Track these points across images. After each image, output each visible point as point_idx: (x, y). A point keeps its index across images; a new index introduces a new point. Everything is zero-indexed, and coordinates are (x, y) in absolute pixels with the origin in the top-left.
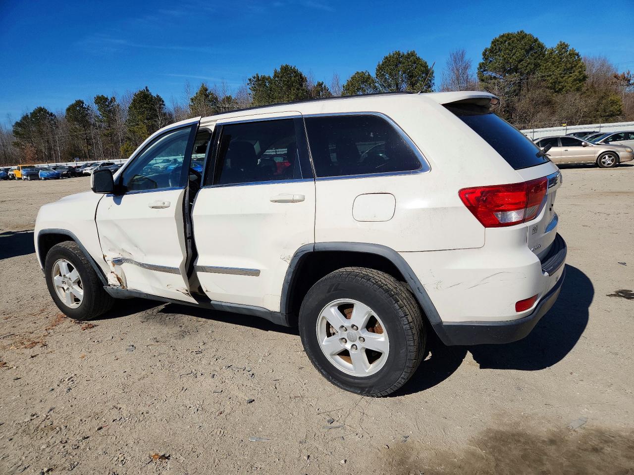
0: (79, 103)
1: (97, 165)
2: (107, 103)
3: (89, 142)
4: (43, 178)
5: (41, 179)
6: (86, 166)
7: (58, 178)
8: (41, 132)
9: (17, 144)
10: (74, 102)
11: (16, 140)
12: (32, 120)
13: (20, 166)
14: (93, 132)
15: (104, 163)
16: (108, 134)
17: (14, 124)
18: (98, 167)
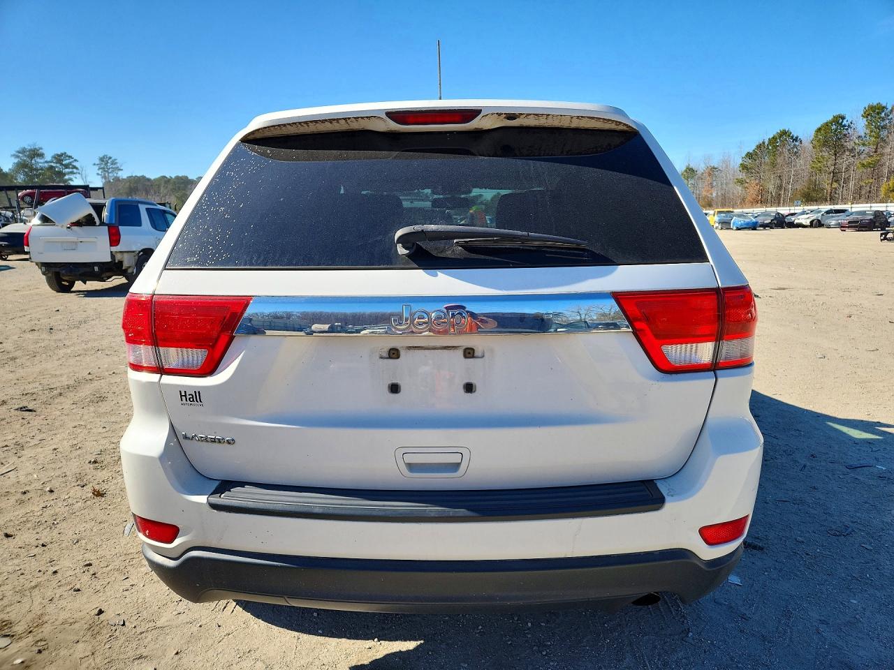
0: (838, 120)
1: (820, 212)
2: (883, 115)
3: (835, 176)
4: (735, 228)
5: (732, 229)
6: (804, 213)
7: (754, 229)
8: (774, 165)
9: (741, 182)
10: (830, 118)
11: (742, 176)
12: (768, 148)
13: (716, 210)
14: (845, 161)
15: (831, 210)
16: (870, 163)
17: (744, 156)
18: (820, 214)
